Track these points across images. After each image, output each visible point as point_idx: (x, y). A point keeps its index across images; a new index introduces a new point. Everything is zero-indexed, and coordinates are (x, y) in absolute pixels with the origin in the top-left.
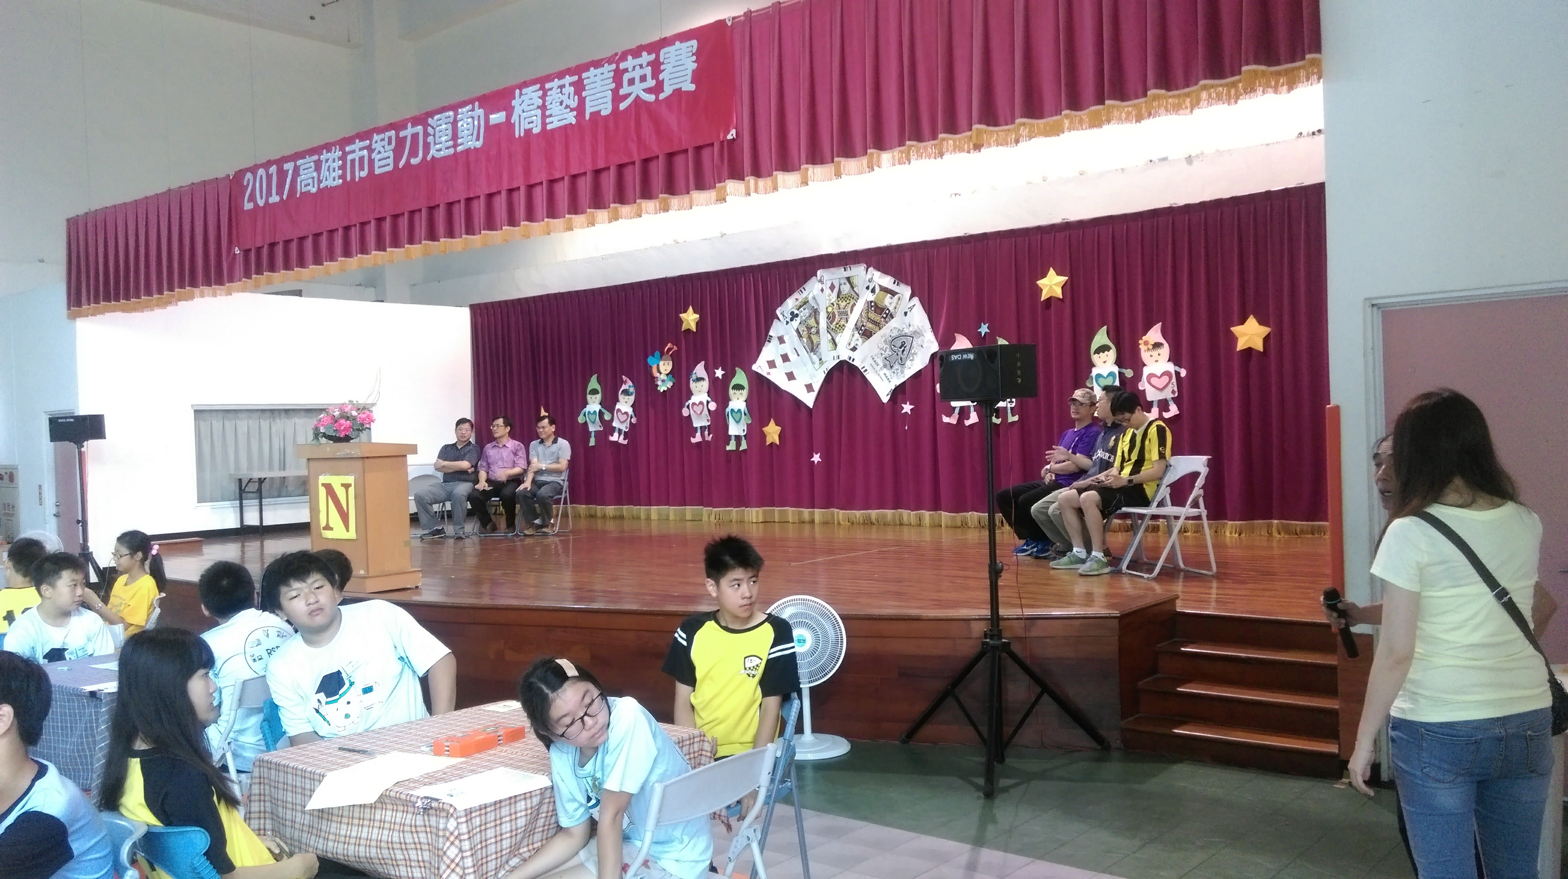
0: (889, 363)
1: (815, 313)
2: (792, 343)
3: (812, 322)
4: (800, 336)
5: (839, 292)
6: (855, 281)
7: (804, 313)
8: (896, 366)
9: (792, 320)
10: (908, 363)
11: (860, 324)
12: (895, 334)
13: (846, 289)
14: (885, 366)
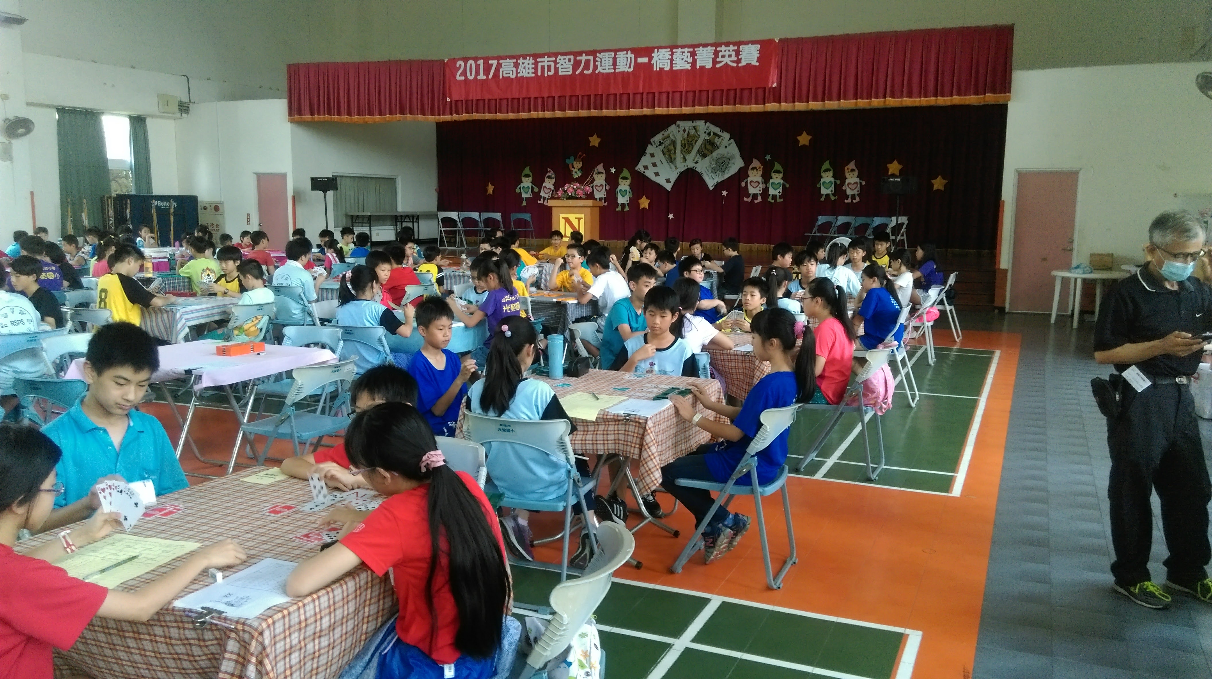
0: (714, 171)
1: (674, 143)
2: (659, 157)
3: (671, 147)
4: (664, 154)
5: (689, 133)
6: (698, 128)
7: (668, 142)
8: (718, 172)
9: (660, 145)
10: (726, 171)
11: (700, 151)
12: (719, 156)
13: (692, 132)
14: (712, 172)
